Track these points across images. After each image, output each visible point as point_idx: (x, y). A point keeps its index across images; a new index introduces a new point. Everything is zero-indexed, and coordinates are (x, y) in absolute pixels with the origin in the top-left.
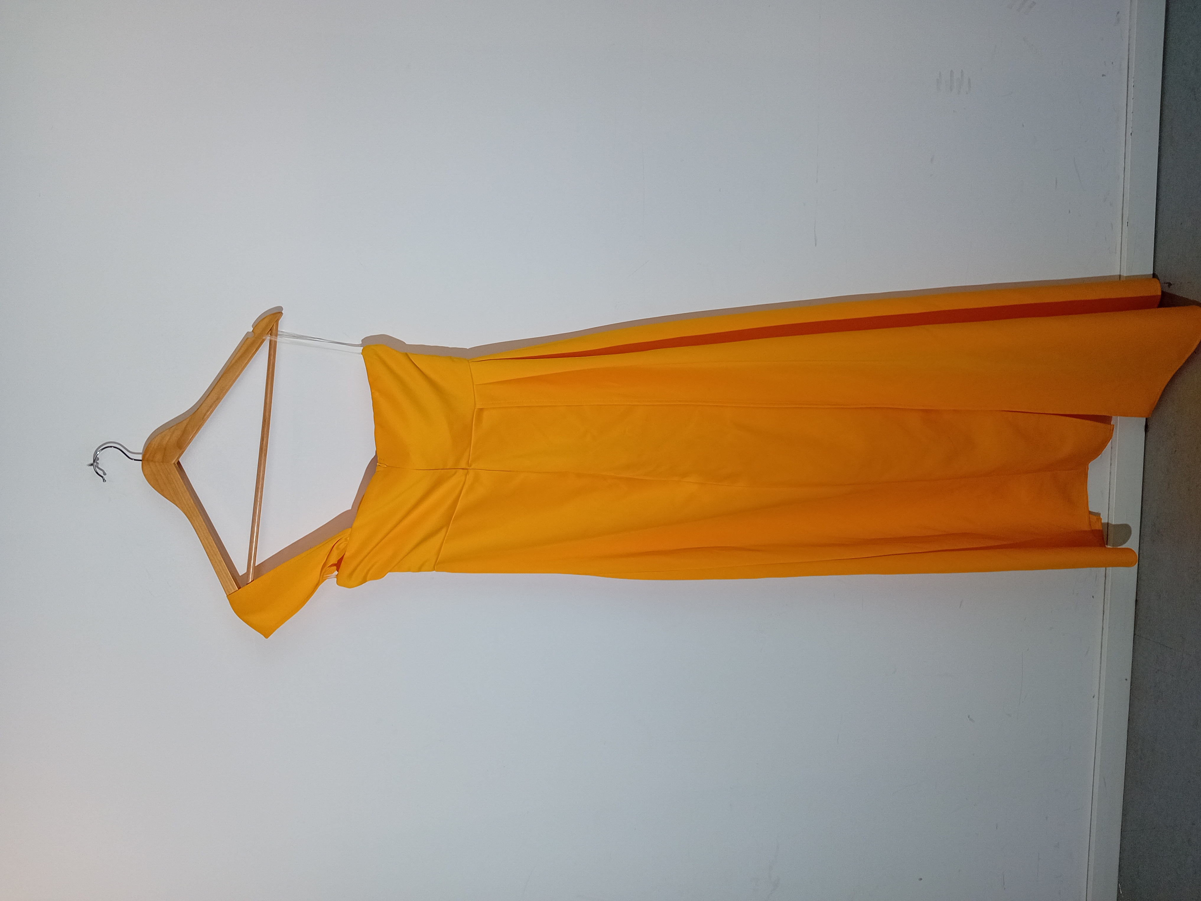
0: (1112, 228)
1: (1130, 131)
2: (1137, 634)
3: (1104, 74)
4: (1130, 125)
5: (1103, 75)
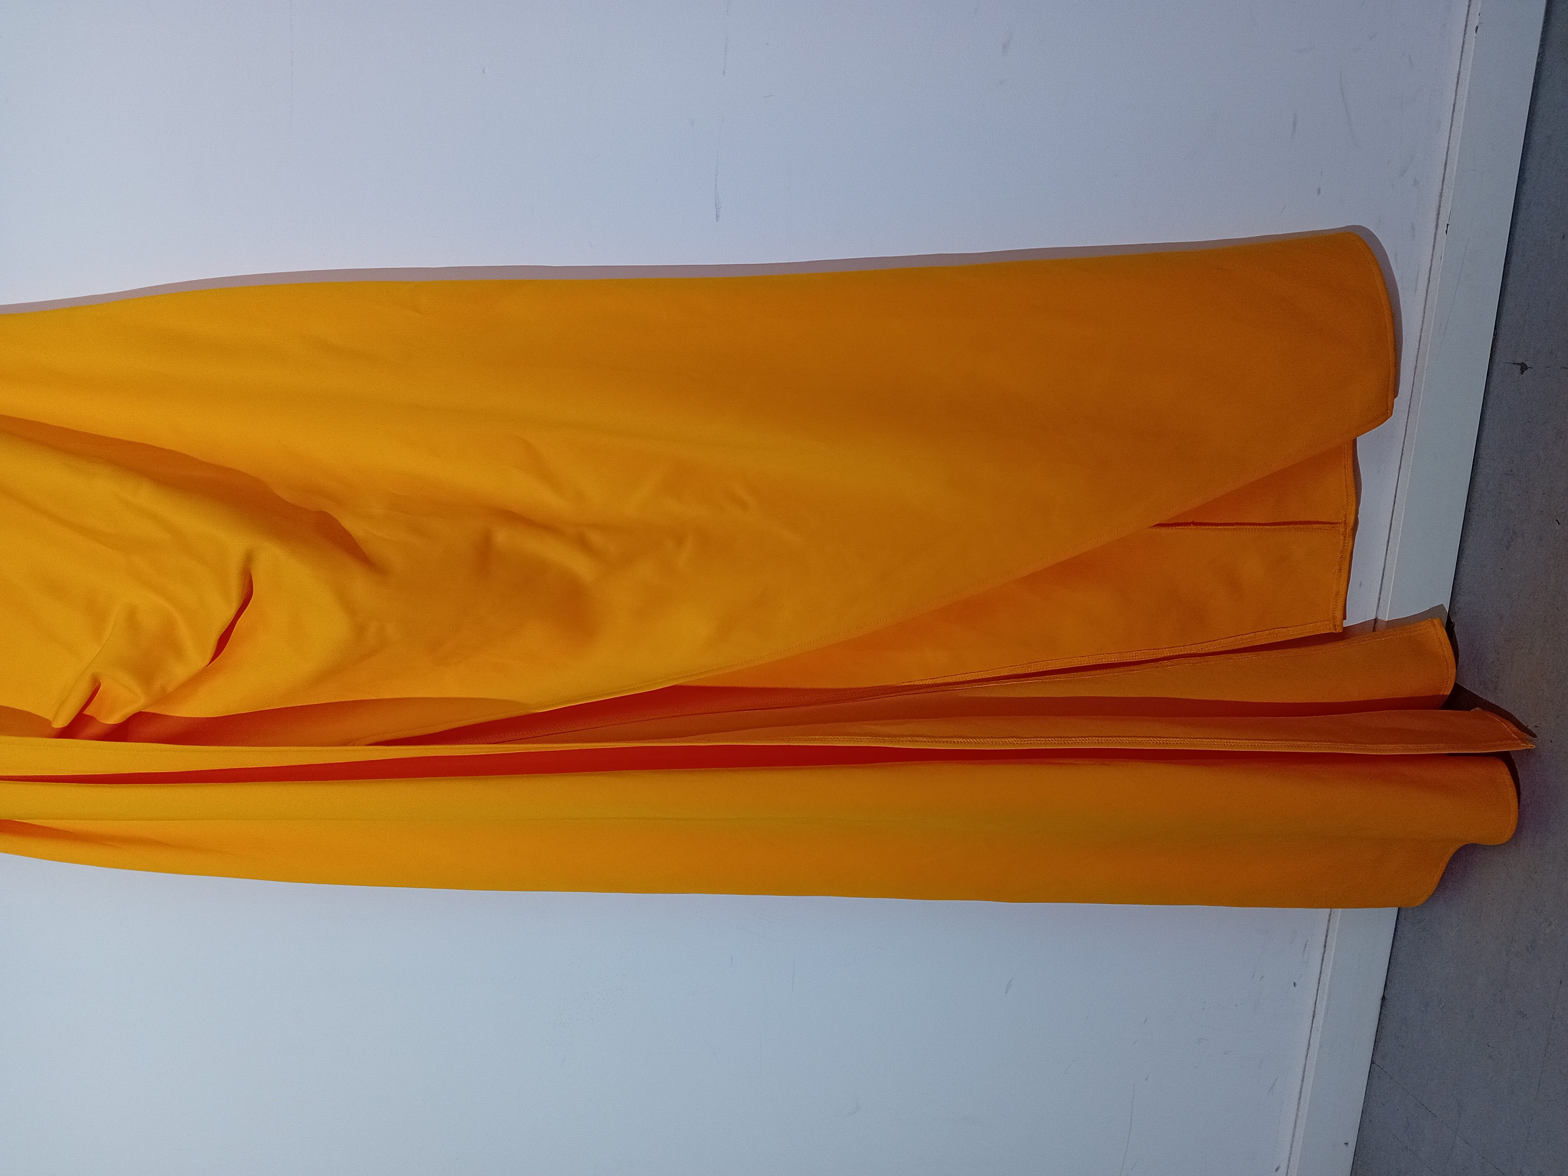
2: (1377, 1063)
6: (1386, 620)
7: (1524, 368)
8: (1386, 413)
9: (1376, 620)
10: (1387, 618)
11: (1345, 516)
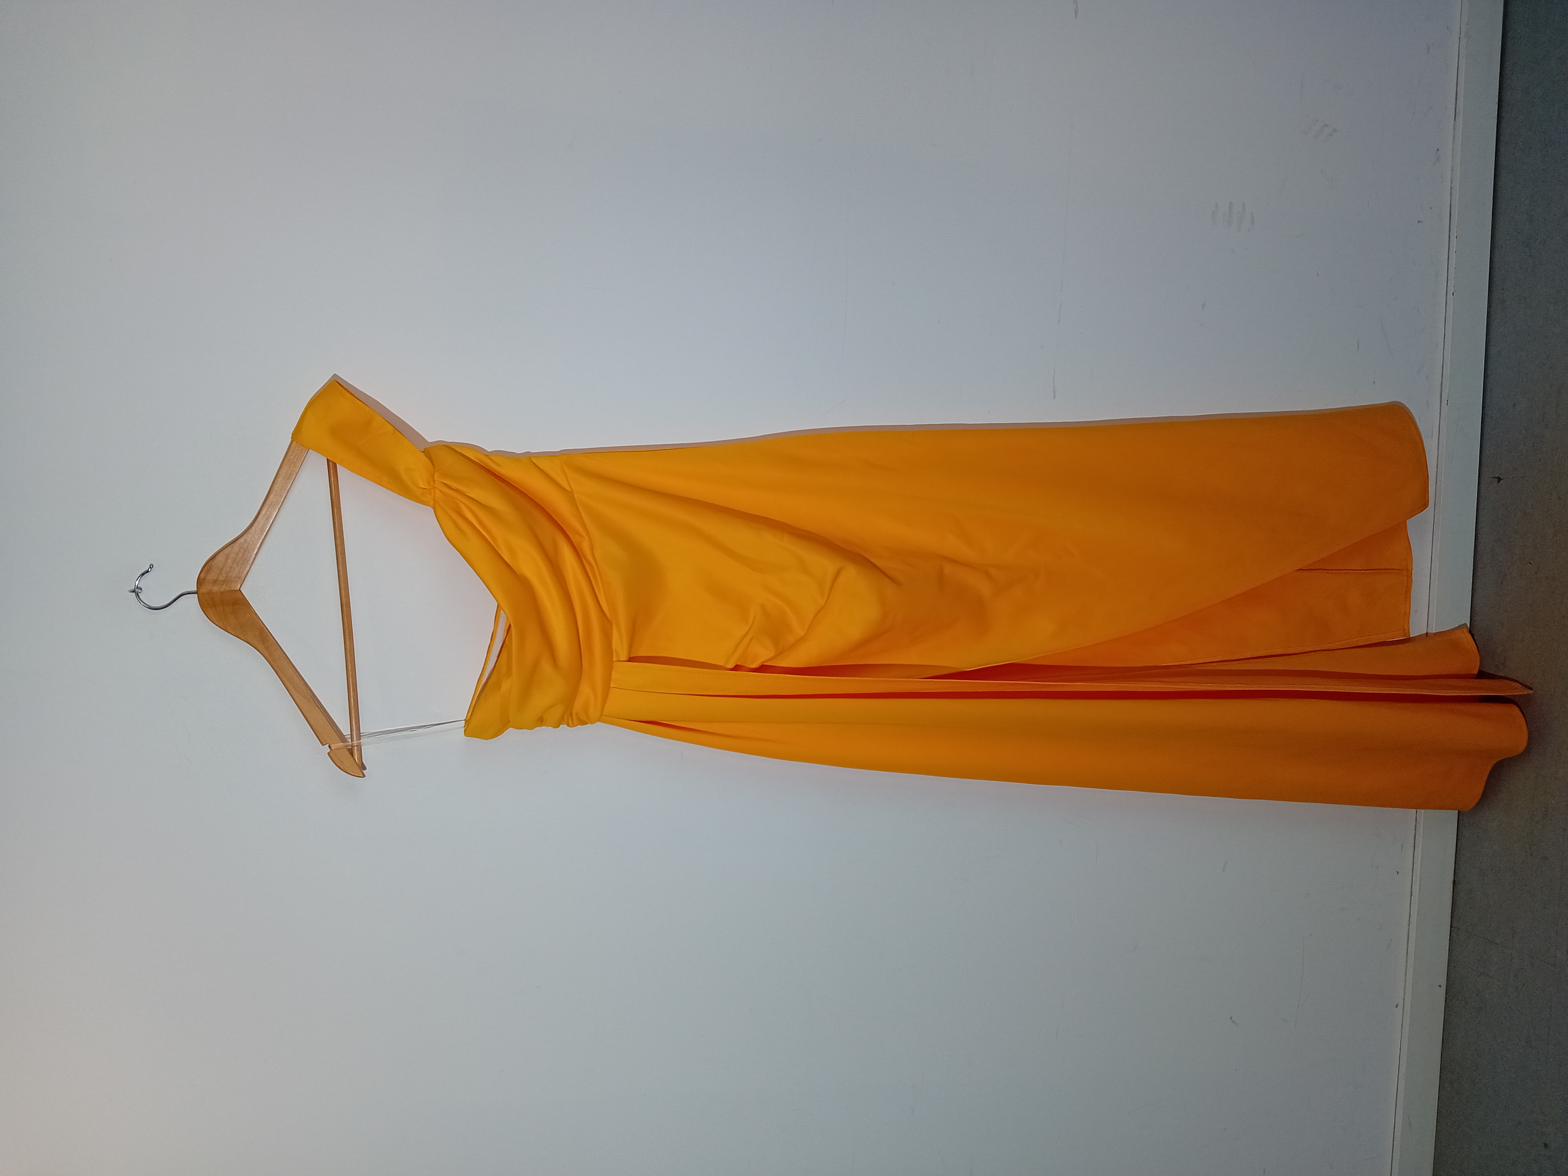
0: (1428, 406)
1: (1451, 290)
2: (1455, 926)
3: (1420, 220)
4: (1452, 283)
5: (1419, 222)
6: (1434, 632)
7: (1499, 479)
8: (1425, 505)
9: (1427, 634)
10: (1434, 630)
11: (1407, 565)
